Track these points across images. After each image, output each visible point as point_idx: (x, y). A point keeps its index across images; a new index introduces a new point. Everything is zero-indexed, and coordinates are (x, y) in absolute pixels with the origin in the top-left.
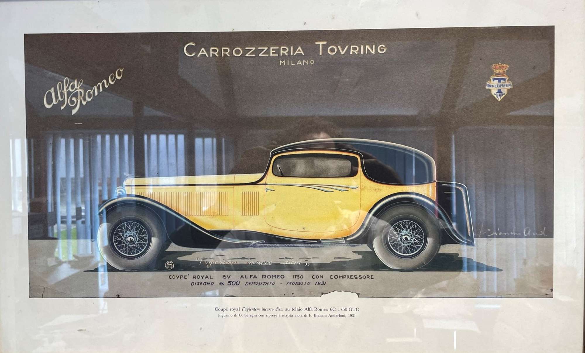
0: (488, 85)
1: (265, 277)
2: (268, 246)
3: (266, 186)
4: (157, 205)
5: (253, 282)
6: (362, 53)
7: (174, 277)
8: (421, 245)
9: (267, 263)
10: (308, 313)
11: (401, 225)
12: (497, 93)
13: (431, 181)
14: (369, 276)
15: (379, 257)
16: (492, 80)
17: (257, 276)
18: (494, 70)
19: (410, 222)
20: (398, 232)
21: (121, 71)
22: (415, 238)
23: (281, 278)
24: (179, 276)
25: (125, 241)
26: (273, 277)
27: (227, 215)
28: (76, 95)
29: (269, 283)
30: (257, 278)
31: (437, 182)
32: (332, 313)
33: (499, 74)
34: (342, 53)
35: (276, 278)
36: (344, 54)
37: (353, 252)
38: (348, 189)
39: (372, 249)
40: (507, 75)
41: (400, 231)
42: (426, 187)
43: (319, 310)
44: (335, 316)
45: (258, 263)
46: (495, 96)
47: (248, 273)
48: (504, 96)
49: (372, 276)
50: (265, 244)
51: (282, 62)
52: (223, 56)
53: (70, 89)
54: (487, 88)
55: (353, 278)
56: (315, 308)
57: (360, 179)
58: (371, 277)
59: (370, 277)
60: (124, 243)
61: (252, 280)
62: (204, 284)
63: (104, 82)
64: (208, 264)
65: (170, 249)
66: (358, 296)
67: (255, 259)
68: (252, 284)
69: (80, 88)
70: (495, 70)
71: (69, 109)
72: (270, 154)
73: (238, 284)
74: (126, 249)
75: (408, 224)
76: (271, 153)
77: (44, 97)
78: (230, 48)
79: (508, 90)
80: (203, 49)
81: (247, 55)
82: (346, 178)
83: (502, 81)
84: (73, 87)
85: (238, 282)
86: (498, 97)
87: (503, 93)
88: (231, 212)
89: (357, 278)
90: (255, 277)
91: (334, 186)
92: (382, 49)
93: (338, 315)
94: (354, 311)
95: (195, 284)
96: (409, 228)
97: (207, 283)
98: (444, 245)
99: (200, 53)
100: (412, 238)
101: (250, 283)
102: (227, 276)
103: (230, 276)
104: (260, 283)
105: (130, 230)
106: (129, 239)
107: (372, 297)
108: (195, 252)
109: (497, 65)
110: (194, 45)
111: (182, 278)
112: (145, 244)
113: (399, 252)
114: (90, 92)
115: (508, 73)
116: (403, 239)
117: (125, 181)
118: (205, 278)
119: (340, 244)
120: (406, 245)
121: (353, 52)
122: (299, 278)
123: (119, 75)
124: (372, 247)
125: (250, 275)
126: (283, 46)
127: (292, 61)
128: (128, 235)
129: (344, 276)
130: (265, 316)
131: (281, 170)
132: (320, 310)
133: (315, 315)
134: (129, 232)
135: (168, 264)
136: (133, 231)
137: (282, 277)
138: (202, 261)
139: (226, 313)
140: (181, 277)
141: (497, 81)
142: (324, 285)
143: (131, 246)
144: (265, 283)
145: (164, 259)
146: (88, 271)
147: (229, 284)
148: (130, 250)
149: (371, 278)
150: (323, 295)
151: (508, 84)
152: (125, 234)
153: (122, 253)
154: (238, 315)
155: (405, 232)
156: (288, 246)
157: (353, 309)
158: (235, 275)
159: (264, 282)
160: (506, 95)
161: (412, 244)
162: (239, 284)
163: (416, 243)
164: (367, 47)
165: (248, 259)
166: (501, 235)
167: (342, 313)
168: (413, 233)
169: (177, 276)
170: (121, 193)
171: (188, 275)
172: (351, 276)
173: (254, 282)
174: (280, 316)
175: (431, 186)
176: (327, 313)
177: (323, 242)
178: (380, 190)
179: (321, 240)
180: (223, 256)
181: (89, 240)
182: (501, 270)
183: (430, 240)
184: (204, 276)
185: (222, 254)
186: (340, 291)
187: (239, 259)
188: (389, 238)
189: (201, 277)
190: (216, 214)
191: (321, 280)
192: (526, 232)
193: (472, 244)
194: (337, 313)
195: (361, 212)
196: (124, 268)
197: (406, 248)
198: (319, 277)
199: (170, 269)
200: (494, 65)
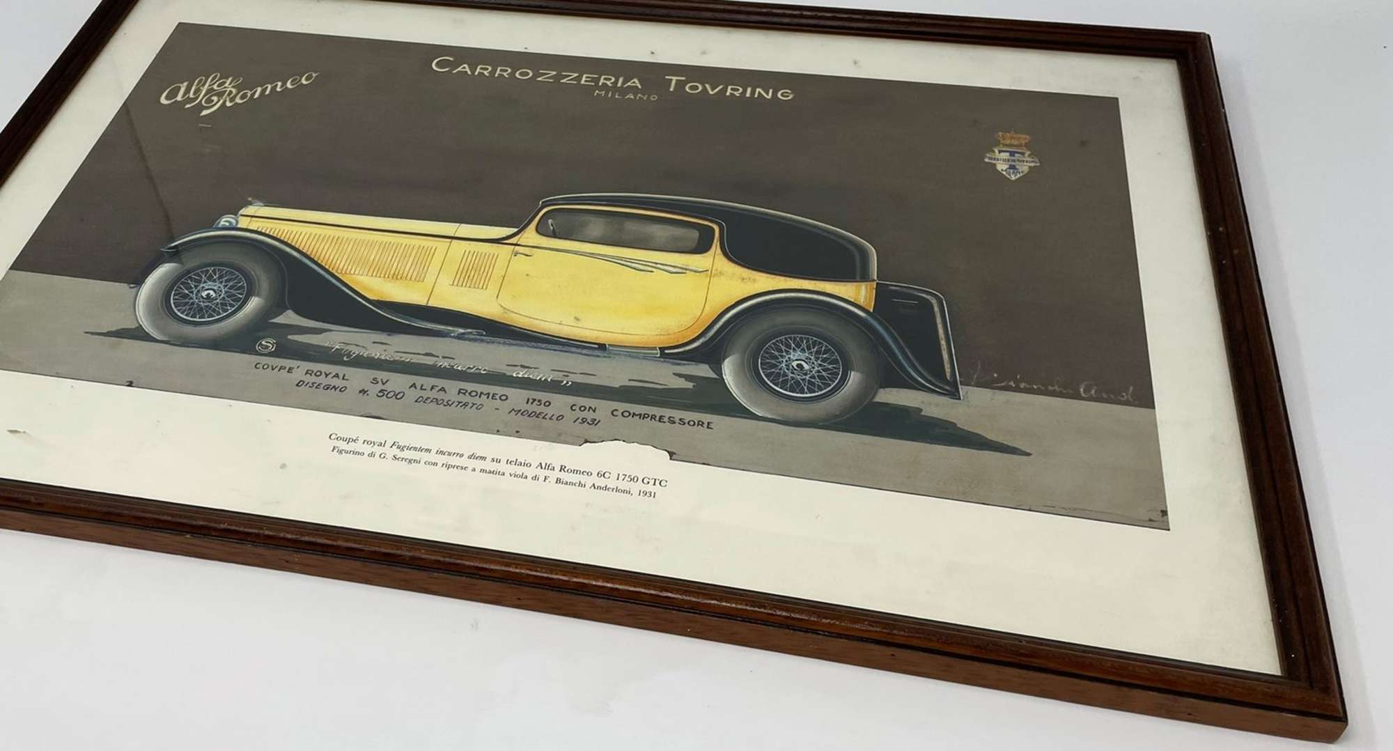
0: (990, 157)
1: (464, 394)
2: (488, 341)
3: (517, 248)
4: (288, 250)
5: (434, 399)
6: (748, 96)
7: (265, 367)
8: (834, 382)
9: (477, 369)
10: (542, 473)
11: (792, 343)
12: (1008, 168)
13: (865, 278)
14: (703, 424)
15: (730, 389)
16: (997, 152)
17: (446, 389)
18: (1001, 139)
19: (812, 339)
20: (782, 352)
21: (314, 75)
22: (820, 368)
23: (499, 400)
24: (276, 367)
25: (196, 295)
26: (482, 395)
27: (421, 280)
29: (470, 405)
30: (446, 393)
31: (878, 281)
32: (601, 482)
33: (1011, 145)
34: (711, 93)
35: (488, 397)
37: (674, 374)
38: (684, 272)
39: (717, 374)
40: (1027, 148)
41: (787, 352)
42: (854, 287)
43: (569, 471)
44: (606, 488)
45: (457, 367)
46: (1004, 173)
47: (428, 381)
48: (1021, 174)
49: (711, 423)
50: (483, 337)
51: (600, 93)
52: (496, 75)
53: (215, 86)
54: (987, 160)
55: (664, 422)
56: (562, 466)
57: (714, 259)
58: (709, 426)
59: (705, 425)
60: (191, 299)
61: (434, 394)
62: (325, 388)
63: (276, 85)
64: (348, 355)
65: (279, 320)
66: (671, 456)
67: (453, 359)
68: (432, 401)
70: (1004, 138)
71: (200, 107)
72: (541, 203)
73: (399, 397)
74: (190, 309)
75: (806, 343)
76: (543, 203)
77: (165, 91)
78: (513, 68)
79: (1030, 167)
80: (465, 65)
81: (539, 80)
82: (683, 255)
83: (1017, 155)
84: (222, 84)
85: (402, 394)
86: (1009, 175)
87: (1020, 171)
88: (430, 278)
89: (674, 423)
90: (442, 390)
91: (656, 263)
92: (785, 95)
93: (613, 489)
94: (654, 484)
95: (306, 385)
96: (809, 349)
97: (331, 387)
98: (888, 390)
99: (459, 69)
100: (813, 368)
101: (427, 401)
102: (382, 380)
103: (388, 381)
104: (450, 403)
105: (214, 281)
106: (204, 294)
107: (704, 464)
108: (331, 331)
109: (1007, 135)
110: (451, 59)
111: (282, 371)
112: (232, 306)
113: (781, 388)
114: (247, 93)
115: (1028, 146)
116: (793, 366)
117: (244, 209)
118: (332, 378)
119: (647, 358)
120: (799, 377)
121: (732, 94)
122: (540, 405)
123: (308, 79)
124: (719, 371)
125: (433, 386)
126: (606, 75)
127: (617, 93)
128: (207, 287)
129: (645, 414)
130: (440, 466)
131: (554, 229)
132: (573, 471)
133: (558, 481)
134: (210, 283)
135: (263, 343)
136: (221, 282)
137: (504, 398)
138: (337, 347)
139: (351, 446)
140: (282, 369)
142: (596, 425)
143: (203, 305)
144: (462, 404)
145: (261, 334)
146: (93, 334)
147: (381, 395)
148: (198, 312)
149: (708, 428)
150: (588, 444)
151: (1029, 159)
152: (201, 285)
153: (179, 314)
154: (377, 456)
155: (799, 355)
156: (531, 347)
157: (652, 482)
158: (398, 382)
159: (460, 403)
160: (1026, 173)
161: (813, 378)
162: (401, 398)
163: (821, 377)
164: (758, 90)
165: (438, 357)
166: (1025, 386)
167: (623, 485)
168: (817, 358)
169: (272, 366)
170: (227, 224)
171: (298, 367)
172: (661, 417)
173: (437, 400)
174: (474, 470)
175: (863, 287)
176: (588, 481)
177: (611, 348)
178: (755, 281)
179: (609, 345)
180: (387, 346)
181: (126, 285)
182: (1029, 454)
183: (854, 375)
184: (330, 373)
185: (385, 342)
186: (630, 443)
187: (418, 354)
188: (761, 360)
189: (323, 374)
190: (399, 277)
191: (589, 415)
192: (1084, 390)
193: (954, 394)
194: (612, 483)
195: (707, 308)
196: (170, 338)
197: (797, 383)
198: (588, 409)
199: (266, 351)
200: (1000, 133)
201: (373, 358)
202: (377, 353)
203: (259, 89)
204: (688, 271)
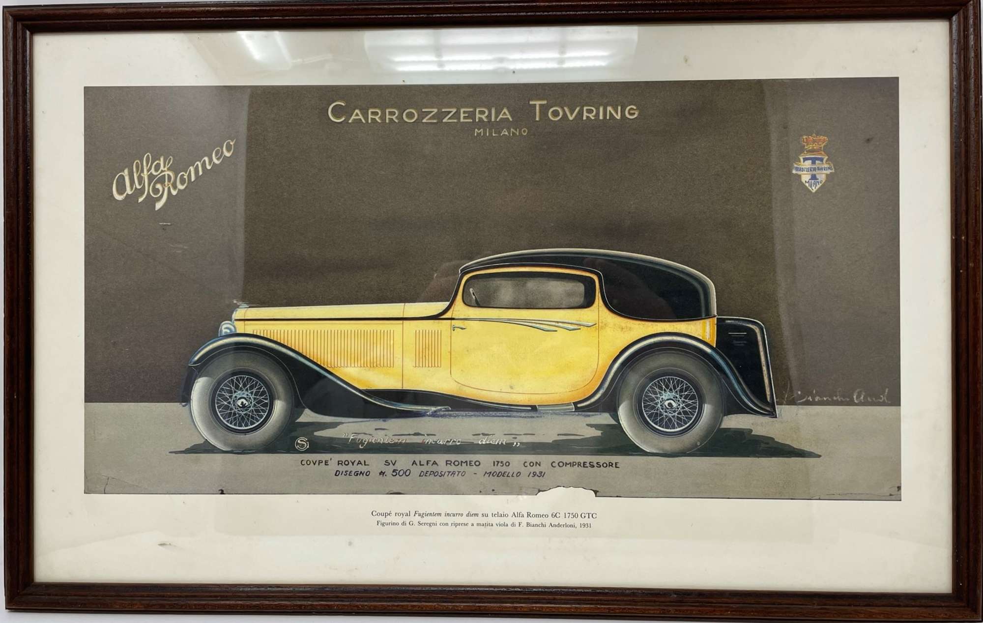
0: (796, 167)
1: (450, 464)
2: (454, 415)
3: (453, 321)
4: (284, 350)
5: (431, 472)
6: (601, 118)
7: (308, 463)
8: (694, 415)
9: (454, 441)
10: (517, 520)
11: (663, 384)
12: (810, 179)
13: (708, 315)
14: (612, 464)
15: (627, 434)
16: (802, 160)
17: (437, 462)
18: (805, 144)
19: (676, 379)
20: (657, 394)
21: (232, 143)
22: (684, 404)
23: (475, 466)
24: (316, 462)
25: (234, 405)
26: (463, 463)
27: (392, 365)
28: (161, 180)
29: (457, 473)
30: (438, 465)
31: (717, 317)
32: (555, 521)
33: (813, 151)
34: (571, 118)
35: (467, 465)
36: (572, 120)
37: (587, 425)
38: (579, 328)
39: (615, 420)
40: (825, 153)
41: (660, 393)
42: (701, 325)
43: (533, 516)
44: (559, 525)
45: (439, 442)
46: (807, 185)
47: (424, 457)
48: (820, 184)
49: (618, 463)
50: (450, 412)
51: (479, 132)
52: (387, 121)
53: (153, 171)
54: (794, 172)
55: (587, 467)
56: (528, 513)
57: (598, 311)
58: (616, 465)
59: (614, 465)
60: (231, 409)
61: (430, 468)
62: (356, 474)
63: (204, 161)
64: (362, 444)
65: (303, 419)
66: (596, 494)
67: (435, 435)
68: (430, 474)
69: (168, 169)
70: (807, 145)
72: (460, 272)
73: (407, 474)
74: (235, 419)
75: (673, 383)
76: (461, 270)
77: (113, 184)
78: (398, 109)
79: (827, 175)
80: (357, 111)
81: (424, 121)
82: (576, 310)
83: (817, 162)
84: (157, 167)
85: (409, 471)
86: (811, 187)
87: (819, 180)
88: (398, 363)
89: (593, 467)
90: (435, 463)
91: (558, 322)
92: (631, 112)
93: (564, 525)
94: (589, 518)
95: (342, 474)
96: (675, 388)
97: (359, 473)
98: (729, 416)
99: (353, 117)
100: (679, 405)
101: (426, 473)
102: (391, 461)
103: (396, 461)
104: (443, 473)
105: (241, 389)
106: (239, 403)
107: (617, 497)
108: (343, 423)
109: (810, 137)
110: (343, 104)
111: (320, 464)
112: (264, 411)
113: (659, 426)
114: (183, 175)
115: (826, 150)
116: (665, 406)
117: (235, 313)
118: (357, 465)
119: (567, 413)
120: (670, 415)
121: (588, 117)
122: (503, 465)
123: (228, 150)
124: (616, 418)
125: (427, 461)
126: (480, 106)
127: (493, 130)
128: (239, 397)
129: (573, 463)
130: (450, 524)
131: (476, 297)
132: (536, 516)
133: (528, 524)
134: (239, 392)
135: (299, 442)
136: (247, 390)
137: (477, 463)
138: (352, 437)
139: (389, 519)
140: (320, 462)
141: (810, 162)
142: (543, 476)
143: (243, 413)
144: (451, 473)
145: (293, 434)
146: (176, 452)
147: (394, 474)
148: (242, 420)
149: (616, 467)
150: (541, 492)
151: (826, 166)
152: (234, 395)
153: (229, 425)
154: (408, 524)
155: (669, 395)
156: (487, 416)
157: (587, 516)
158: (403, 461)
159: (449, 472)
160: (824, 182)
161: (680, 413)
162: (409, 474)
163: (685, 413)
164: (609, 109)
165: (424, 435)
166: (818, 400)
167: (570, 521)
168: (681, 396)
169: (313, 462)
170: (228, 331)
171: (331, 459)
172: (584, 462)
173: (434, 472)
174: (473, 525)
175: (708, 323)
176: (548, 521)
177: (540, 408)
178: (630, 329)
179: (538, 405)
180: (386, 431)
181: (179, 403)
182: (819, 456)
183: (707, 407)
184: (354, 461)
185: (383, 427)
186: (568, 487)
187: (409, 435)
188: (644, 404)
189: (350, 463)
190: (375, 365)
191: (537, 469)
192: (856, 397)
193: (772, 414)
194: (562, 521)
195: (600, 363)
196: (232, 447)
197: (670, 420)
198: (535, 464)
199: (303, 449)
200: (805, 137)
201: (379, 443)
202: (381, 438)
203: (192, 169)
204: (582, 327)
